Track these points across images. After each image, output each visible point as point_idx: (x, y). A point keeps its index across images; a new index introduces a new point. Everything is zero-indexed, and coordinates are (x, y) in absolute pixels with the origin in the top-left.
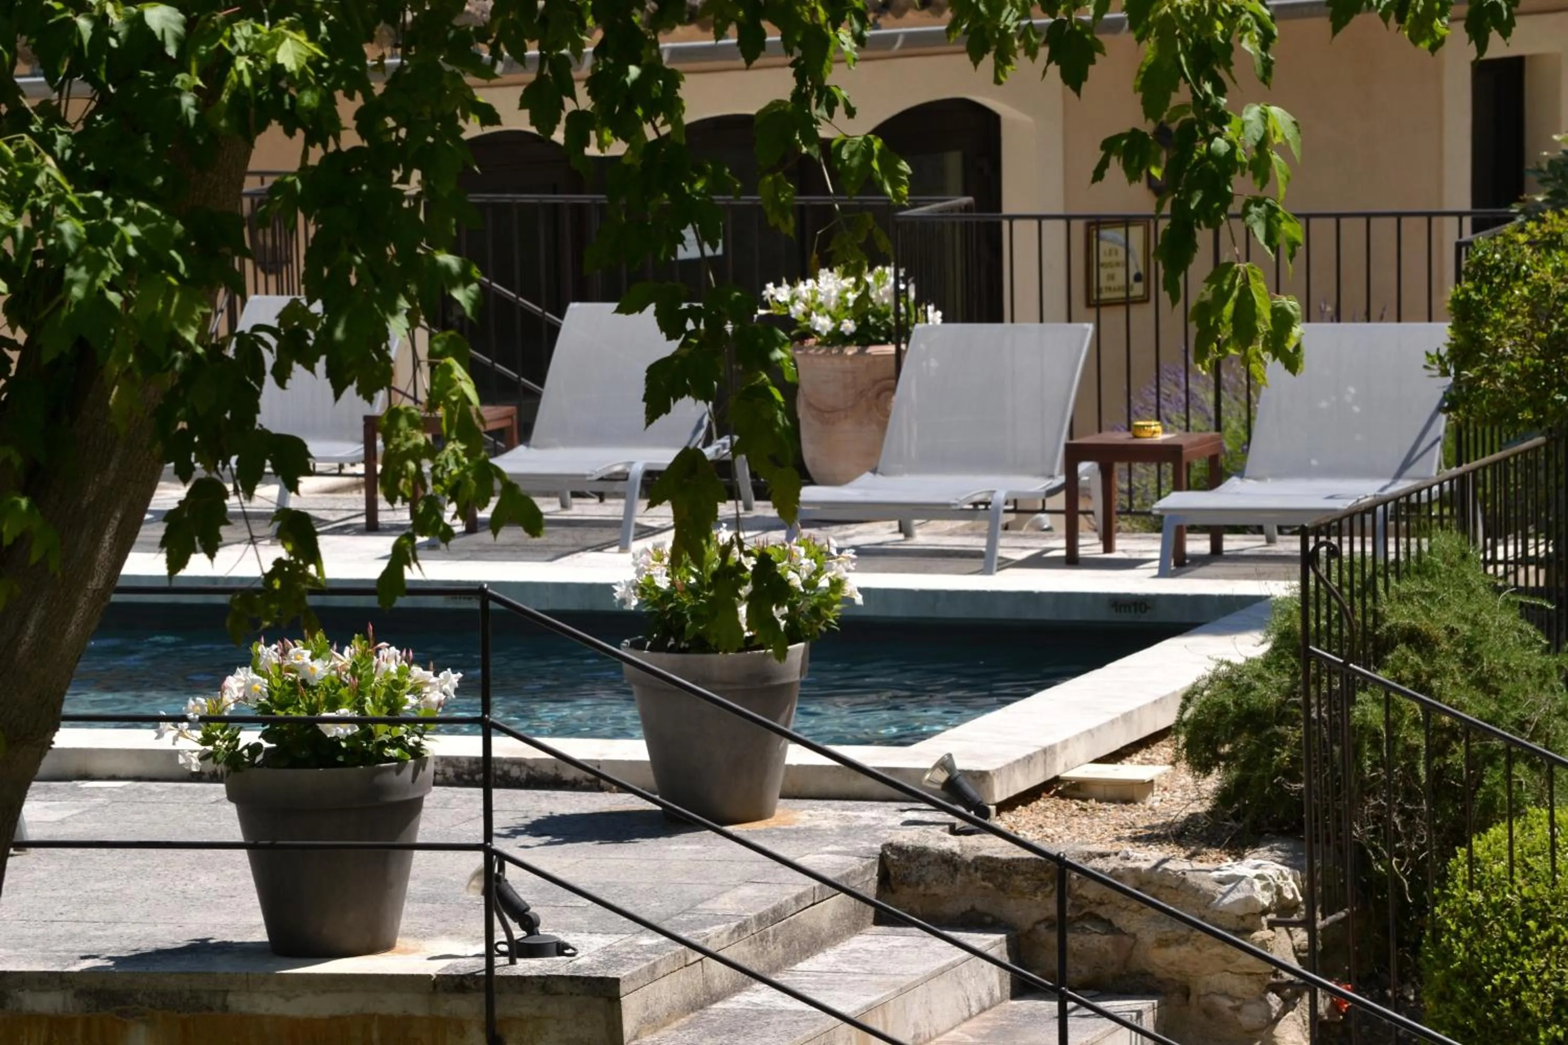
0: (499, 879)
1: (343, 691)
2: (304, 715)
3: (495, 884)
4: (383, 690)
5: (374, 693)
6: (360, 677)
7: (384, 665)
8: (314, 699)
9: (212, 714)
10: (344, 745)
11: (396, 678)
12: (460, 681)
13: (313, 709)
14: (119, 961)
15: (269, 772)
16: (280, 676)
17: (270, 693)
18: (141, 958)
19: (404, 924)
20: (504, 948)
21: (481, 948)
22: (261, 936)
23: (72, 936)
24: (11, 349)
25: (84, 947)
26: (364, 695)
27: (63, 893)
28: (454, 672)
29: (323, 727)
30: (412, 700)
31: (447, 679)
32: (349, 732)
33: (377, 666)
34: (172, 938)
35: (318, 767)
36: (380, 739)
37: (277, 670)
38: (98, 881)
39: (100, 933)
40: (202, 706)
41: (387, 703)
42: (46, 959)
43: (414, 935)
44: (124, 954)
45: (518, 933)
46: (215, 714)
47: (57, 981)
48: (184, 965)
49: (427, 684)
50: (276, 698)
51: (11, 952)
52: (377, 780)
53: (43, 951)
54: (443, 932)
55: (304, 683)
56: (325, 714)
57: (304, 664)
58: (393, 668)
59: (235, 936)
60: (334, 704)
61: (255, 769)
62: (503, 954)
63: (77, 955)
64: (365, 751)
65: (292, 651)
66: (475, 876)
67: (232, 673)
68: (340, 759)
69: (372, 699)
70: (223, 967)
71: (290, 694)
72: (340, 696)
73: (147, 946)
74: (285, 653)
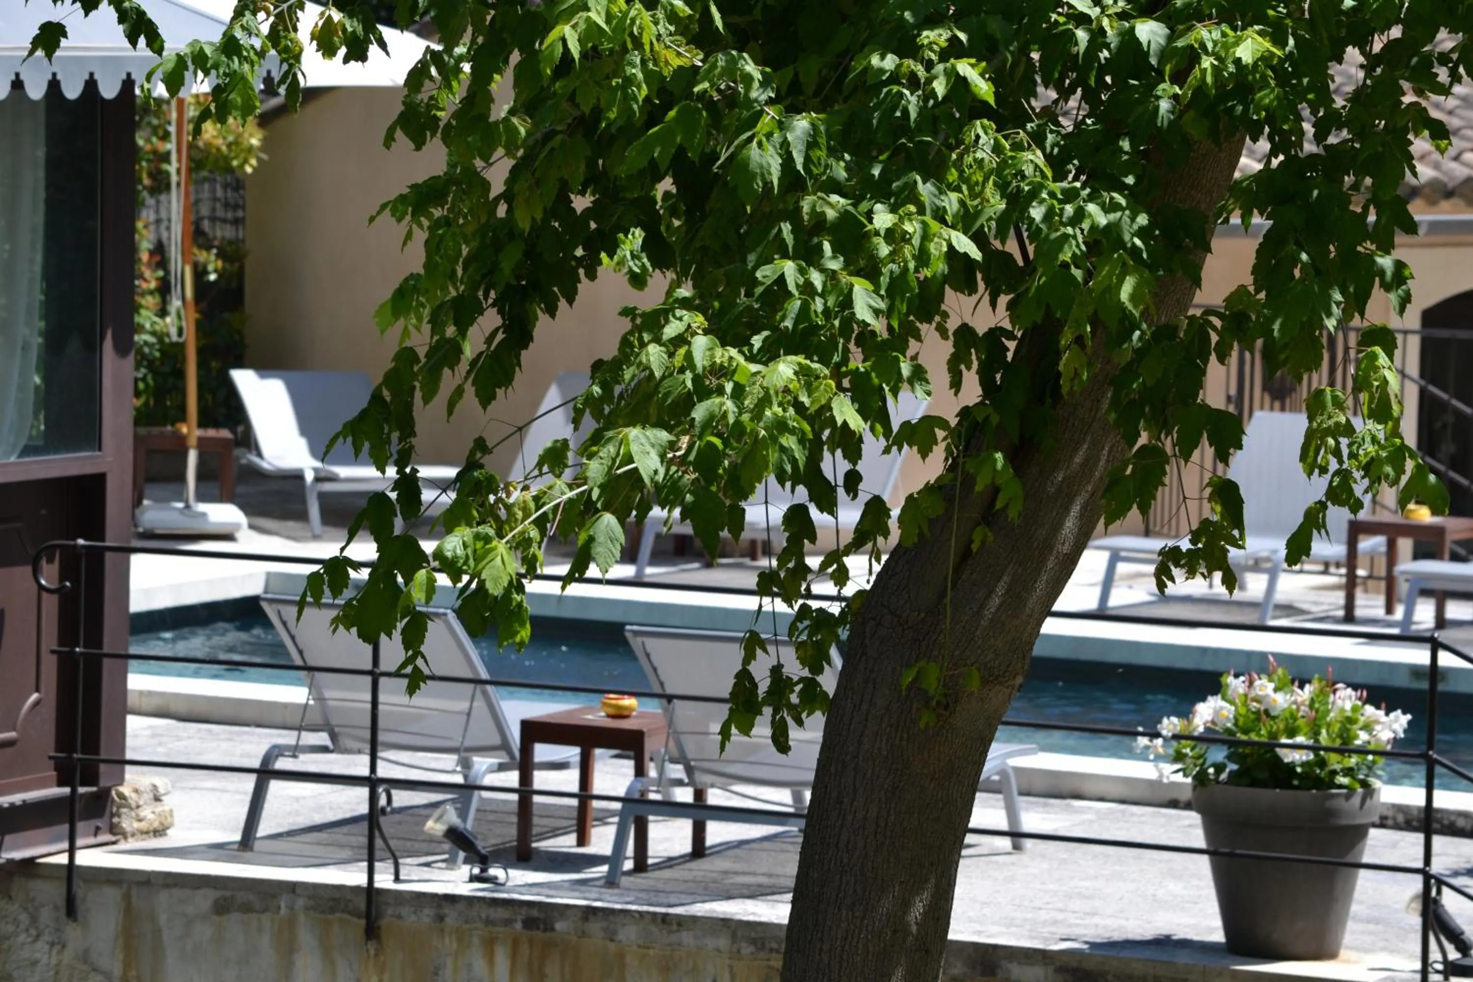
0: (1436, 902)
1: (1301, 722)
2: (1264, 740)
3: (1432, 907)
4: (1338, 726)
5: (1329, 725)
6: (1317, 711)
7: (1339, 703)
8: (1275, 728)
9: (1183, 733)
10: (1299, 770)
11: (1349, 714)
12: (1410, 723)
13: (1273, 736)
14: (1093, 945)
15: (1232, 789)
16: (1245, 704)
17: (1236, 719)
18: (1112, 945)
19: (1348, 938)
20: (1440, 967)
21: (1418, 966)
22: (1219, 937)
23: (1055, 922)
24: (1008, 339)
25: (1064, 931)
26: (1319, 727)
27: (1051, 887)
28: (1404, 713)
29: (1280, 752)
30: (1363, 736)
31: (1396, 720)
32: (1304, 758)
33: (1333, 703)
34: (1141, 931)
35: (1275, 787)
36: (1332, 768)
37: (1243, 698)
38: (1081, 880)
39: (1079, 922)
40: (1175, 725)
41: (1340, 736)
42: (1032, 938)
43: (1357, 949)
44: (1099, 940)
45: (1453, 955)
46: (1186, 733)
47: (1040, 957)
48: (1148, 954)
49: (1377, 722)
50: (1241, 723)
51: (1004, 929)
52: (1329, 804)
53: (1030, 931)
54: (1383, 949)
55: (1267, 712)
56: (1284, 740)
57: (1267, 696)
58: (1348, 706)
59: (1197, 935)
60: (1292, 732)
61: (1220, 786)
62: (1438, 972)
63: (1058, 937)
64: (1318, 777)
65: (1257, 683)
66: (1414, 898)
67: (1204, 700)
68: (1296, 782)
69: (1328, 731)
70: (1183, 958)
71: (1253, 721)
72: (1298, 727)
73: (1117, 936)
74: (1251, 684)
